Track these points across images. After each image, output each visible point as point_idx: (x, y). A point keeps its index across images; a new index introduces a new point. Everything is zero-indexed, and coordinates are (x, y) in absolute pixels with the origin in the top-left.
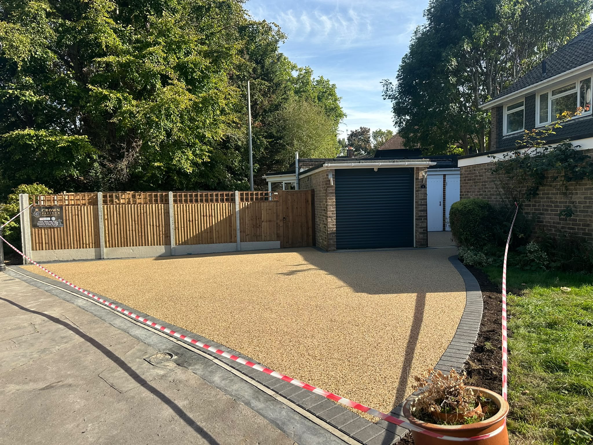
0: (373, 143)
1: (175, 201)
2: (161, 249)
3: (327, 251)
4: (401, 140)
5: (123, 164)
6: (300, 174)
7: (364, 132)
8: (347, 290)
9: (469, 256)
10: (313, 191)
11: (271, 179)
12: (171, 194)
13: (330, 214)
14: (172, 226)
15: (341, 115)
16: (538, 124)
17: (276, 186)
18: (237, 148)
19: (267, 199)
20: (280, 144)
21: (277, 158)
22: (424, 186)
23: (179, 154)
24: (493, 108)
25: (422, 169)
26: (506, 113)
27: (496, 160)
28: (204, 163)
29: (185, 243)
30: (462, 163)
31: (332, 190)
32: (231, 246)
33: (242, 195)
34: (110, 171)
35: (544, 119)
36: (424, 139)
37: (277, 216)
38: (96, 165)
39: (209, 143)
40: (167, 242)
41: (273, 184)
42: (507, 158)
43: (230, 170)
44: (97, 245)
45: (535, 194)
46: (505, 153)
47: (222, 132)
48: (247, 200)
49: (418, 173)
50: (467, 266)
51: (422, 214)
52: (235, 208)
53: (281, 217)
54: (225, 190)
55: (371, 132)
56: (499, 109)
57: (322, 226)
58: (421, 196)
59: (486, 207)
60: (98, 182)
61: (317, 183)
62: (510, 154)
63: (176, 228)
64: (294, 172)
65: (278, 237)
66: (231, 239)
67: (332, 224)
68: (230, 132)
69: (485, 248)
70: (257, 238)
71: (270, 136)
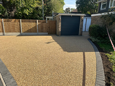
0: (71, 11)
1: (22, 22)
2: (19, 33)
3: (58, 36)
4: (77, 10)
5: (13, 12)
6: (54, 16)
7: (69, 8)
8: (62, 50)
9: (94, 39)
10: (56, 21)
11: (47, 18)
12: (21, 20)
13: (59, 27)
14: (21, 28)
15: (64, 4)
16: (109, 7)
17: (48, 19)
18: (40, 10)
19: (46, 22)
20: (50, 10)
21: (50, 13)
22: (83, 21)
23: (25, 10)
24: (99, 3)
25: (83, 16)
26: (102, 4)
27: (102, 14)
28: (32, 13)
29: (25, 32)
30: (92, 15)
31: (60, 21)
32: (36, 33)
33: (38, 21)
34: (10, 14)
35: (111, 6)
36: (82, 10)
37: (47, 27)
38: (6, 12)
39: (33, 8)
40: (20, 32)
41: (47, 19)
42: (105, 14)
43: (39, 15)
44: (3, 32)
45: (112, 24)
46: (105, 13)
47: (36, 5)
48: (40, 22)
49: (82, 17)
50: (93, 42)
51: (82, 28)
52: (37, 24)
53: (48, 27)
54: (34, 19)
55: (70, 9)
56: (100, 3)
57: (58, 30)
58: (82, 23)
59: (98, 27)
60: (7, 16)
61: (57, 19)
62: (106, 13)
63: (23, 28)
64: (52, 16)
65: (47, 32)
66: (36, 32)
67: (60, 29)
68: (38, 6)
69: (98, 38)
70: (42, 32)
71: (48, 7)
